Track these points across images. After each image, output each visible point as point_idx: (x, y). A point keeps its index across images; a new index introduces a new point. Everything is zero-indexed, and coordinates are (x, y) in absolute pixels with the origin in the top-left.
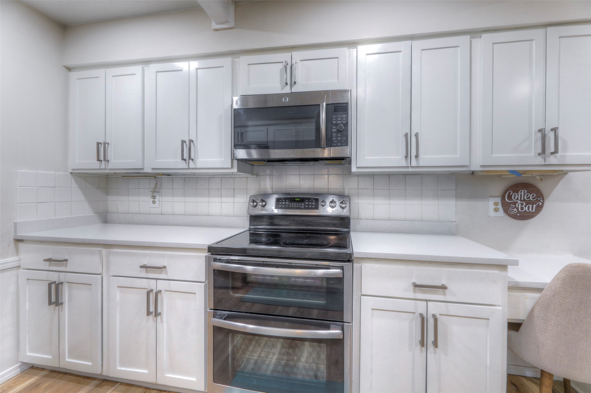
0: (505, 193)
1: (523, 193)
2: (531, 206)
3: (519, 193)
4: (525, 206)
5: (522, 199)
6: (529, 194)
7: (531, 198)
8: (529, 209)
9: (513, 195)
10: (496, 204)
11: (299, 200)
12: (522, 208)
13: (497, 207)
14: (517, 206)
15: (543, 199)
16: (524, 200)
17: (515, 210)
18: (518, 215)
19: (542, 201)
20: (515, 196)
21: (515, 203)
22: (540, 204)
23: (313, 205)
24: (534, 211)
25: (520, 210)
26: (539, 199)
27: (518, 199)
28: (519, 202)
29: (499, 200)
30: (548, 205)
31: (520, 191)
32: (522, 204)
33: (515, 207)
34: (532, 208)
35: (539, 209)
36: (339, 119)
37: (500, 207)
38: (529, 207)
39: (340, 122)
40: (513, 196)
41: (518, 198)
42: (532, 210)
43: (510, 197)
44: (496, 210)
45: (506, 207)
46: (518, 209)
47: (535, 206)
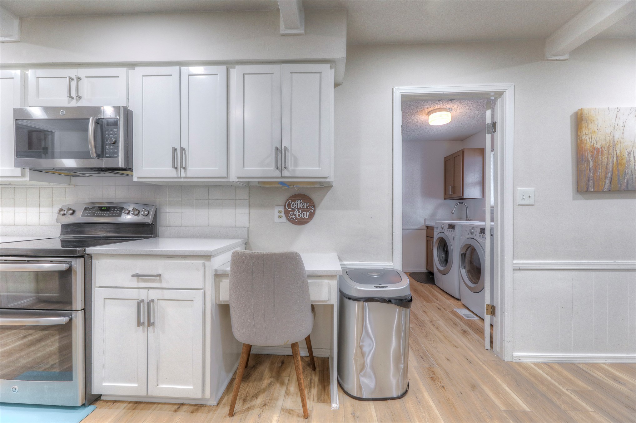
0: (286, 203)
1: (299, 203)
2: (305, 213)
3: (297, 203)
4: (301, 213)
5: (299, 208)
6: (304, 203)
7: (305, 207)
8: (304, 216)
9: (292, 204)
10: (280, 212)
11: (105, 208)
12: (299, 215)
13: (281, 214)
14: (295, 213)
15: (314, 207)
16: (300, 208)
17: (294, 216)
18: (296, 221)
19: (313, 209)
20: (293, 205)
21: (293, 211)
22: (312, 211)
23: (117, 213)
24: (308, 217)
25: (297, 216)
26: (311, 207)
27: (295, 208)
28: (297, 210)
29: (282, 208)
30: (319, 212)
31: (297, 201)
32: (299, 212)
33: (294, 214)
34: (306, 215)
35: (312, 215)
36: (112, 133)
37: (283, 214)
38: (304, 214)
39: (112, 135)
40: (292, 205)
41: (295, 206)
42: (306, 216)
43: (289, 206)
44: (280, 217)
45: (287, 214)
46: (296, 215)
47: (308, 213)
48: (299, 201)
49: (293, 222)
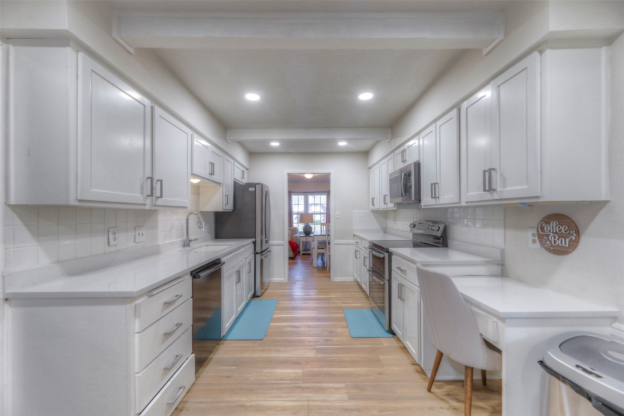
1: (554, 225)
2: (563, 240)
3: (551, 225)
4: (558, 239)
5: (554, 231)
6: (561, 226)
7: (563, 231)
8: (561, 244)
9: (546, 226)
10: (533, 235)
12: (555, 242)
13: (535, 238)
14: (550, 239)
16: (556, 233)
17: (549, 242)
18: (552, 248)
19: (575, 235)
20: (547, 227)
21: (548, 236)
22: (574, 238)
24: (567, 245)
25: (553, 243)
26: (571, 232)
27: (550, 231)
28: (552, 234)
29: (535, 232)
30: (584, 239)
31: (552, 222)
32: (555, 237)
33: (548, 239)
34: (565, 243)
37: (536, 238)
38: (561, 241)
40: (545, 228)
41: (550, 230)
42: (565, 245)
43: (542, 229)
44: (534, 242)
46: (551, 242)
47: (567, 240)
48: (555, 223)
49: (548, 250)
